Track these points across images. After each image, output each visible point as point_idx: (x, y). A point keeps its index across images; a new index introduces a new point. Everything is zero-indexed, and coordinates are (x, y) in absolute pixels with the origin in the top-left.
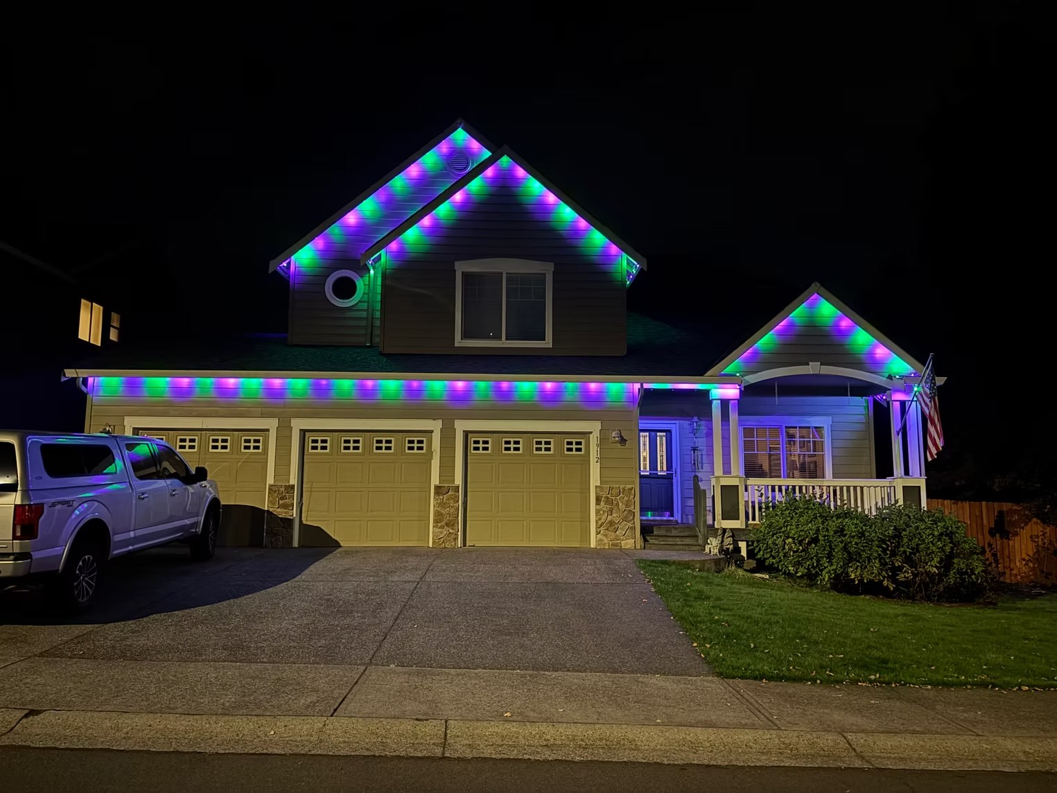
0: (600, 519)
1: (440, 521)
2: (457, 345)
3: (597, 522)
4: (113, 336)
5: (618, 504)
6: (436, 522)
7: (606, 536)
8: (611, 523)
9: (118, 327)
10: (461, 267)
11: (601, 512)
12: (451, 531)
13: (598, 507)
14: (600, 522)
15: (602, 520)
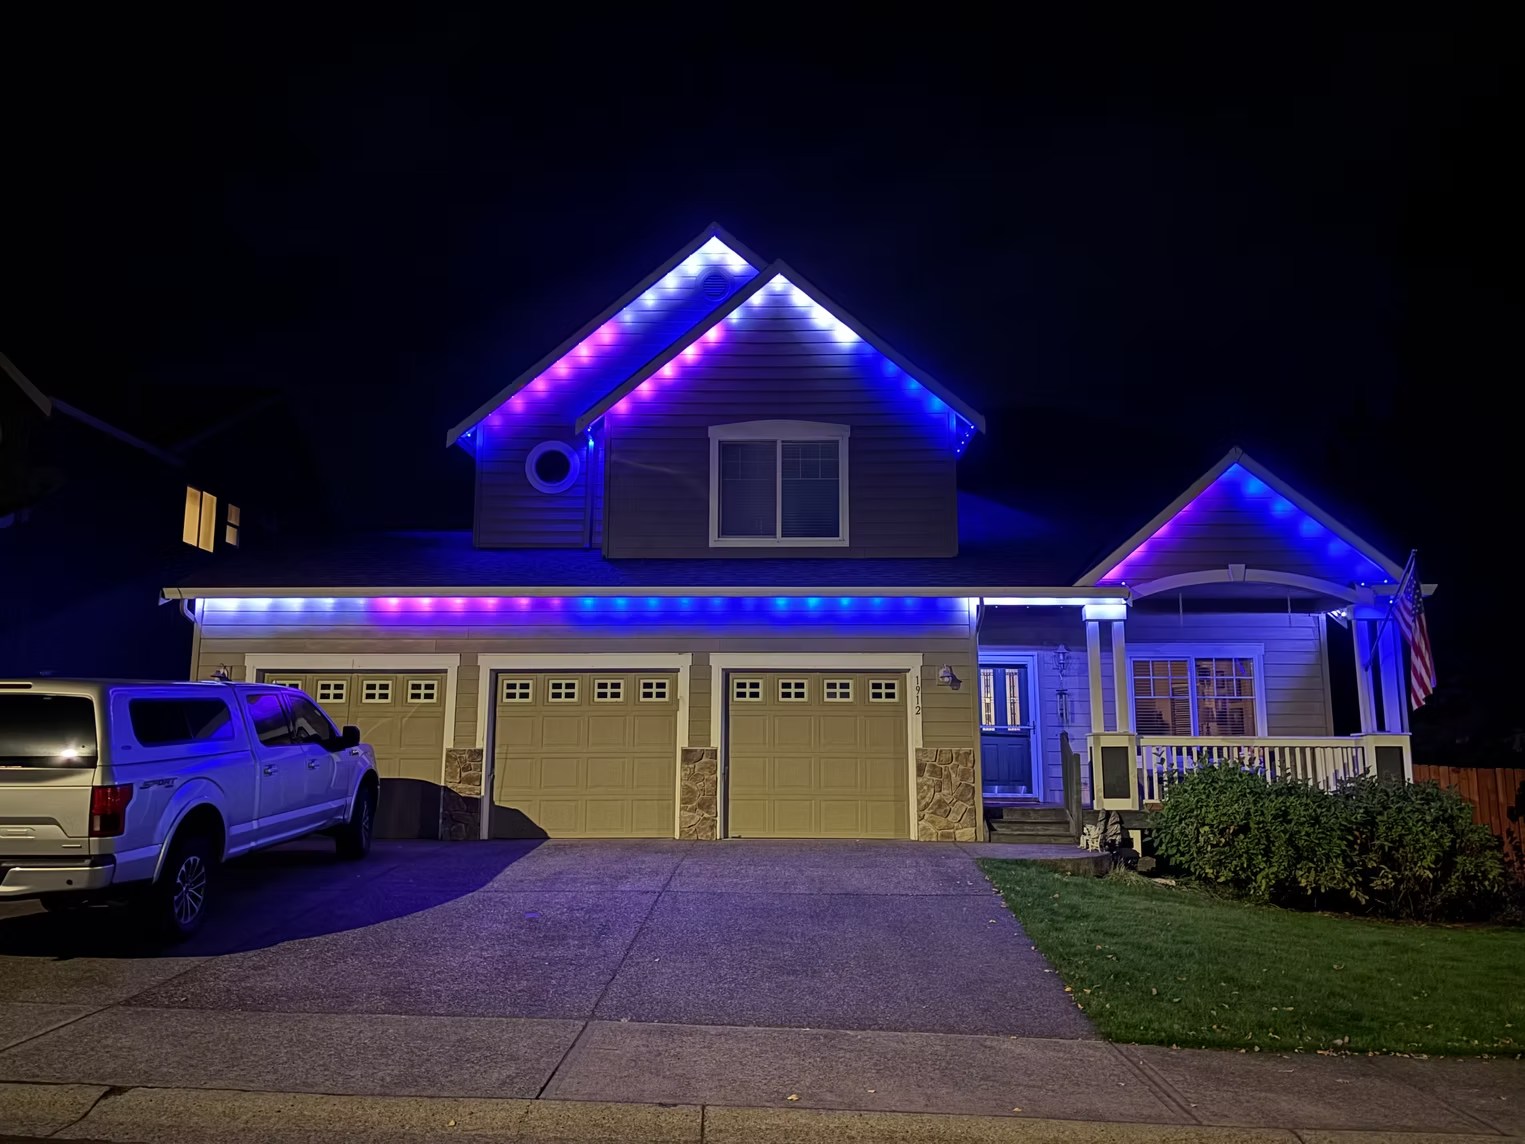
0: (923, 798)
1: (690, 801)
2: (712, 544)
3: (919, 802)
4: (231, 537)
5: (949, 776)
6: (684, 801)
7: (933, 822)
8: (940, 803)
9: (238, 525)
10: (718, 434)
11: (925, 788)
12: (706, 815)
13: (920, 780)
14: (923, 803)
15: (927, 799)
